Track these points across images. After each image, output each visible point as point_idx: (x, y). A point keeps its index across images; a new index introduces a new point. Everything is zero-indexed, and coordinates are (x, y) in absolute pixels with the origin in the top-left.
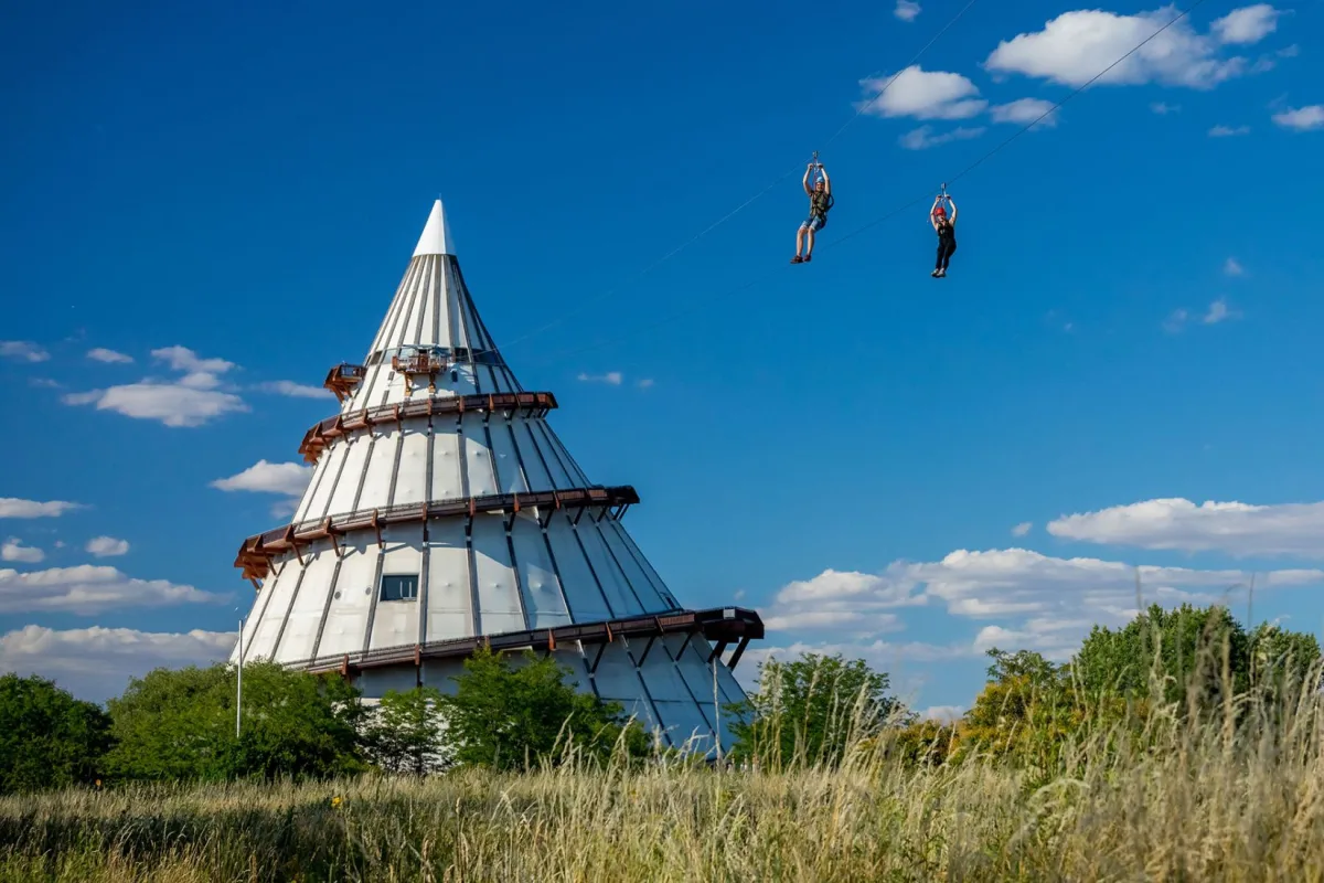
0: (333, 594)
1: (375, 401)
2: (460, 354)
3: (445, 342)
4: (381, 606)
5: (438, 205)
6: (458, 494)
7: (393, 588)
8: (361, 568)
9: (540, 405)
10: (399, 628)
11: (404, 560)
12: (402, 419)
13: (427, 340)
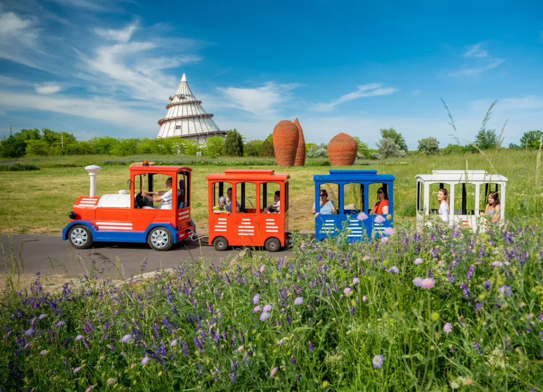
0: (169, 128)
1: (175, 102)
2: (187, 95)
3: (187, 94)
4: (176, 130)
5: (184, 75)
6: (186, 115)
7: (178, 127)
8: (173, 124)
9: (200, 102)
10: (178, 133)
11: (179, 123)
12: (178, 104)
13: (182, 93)
